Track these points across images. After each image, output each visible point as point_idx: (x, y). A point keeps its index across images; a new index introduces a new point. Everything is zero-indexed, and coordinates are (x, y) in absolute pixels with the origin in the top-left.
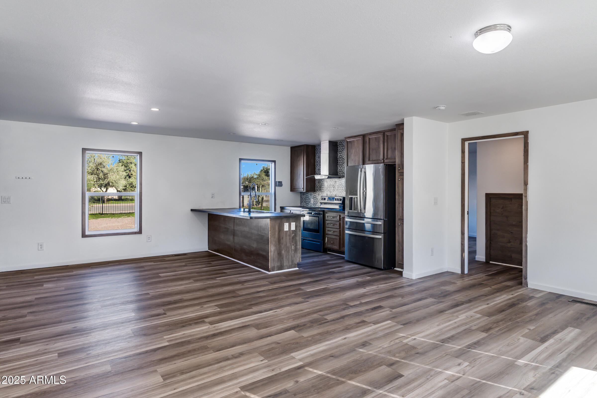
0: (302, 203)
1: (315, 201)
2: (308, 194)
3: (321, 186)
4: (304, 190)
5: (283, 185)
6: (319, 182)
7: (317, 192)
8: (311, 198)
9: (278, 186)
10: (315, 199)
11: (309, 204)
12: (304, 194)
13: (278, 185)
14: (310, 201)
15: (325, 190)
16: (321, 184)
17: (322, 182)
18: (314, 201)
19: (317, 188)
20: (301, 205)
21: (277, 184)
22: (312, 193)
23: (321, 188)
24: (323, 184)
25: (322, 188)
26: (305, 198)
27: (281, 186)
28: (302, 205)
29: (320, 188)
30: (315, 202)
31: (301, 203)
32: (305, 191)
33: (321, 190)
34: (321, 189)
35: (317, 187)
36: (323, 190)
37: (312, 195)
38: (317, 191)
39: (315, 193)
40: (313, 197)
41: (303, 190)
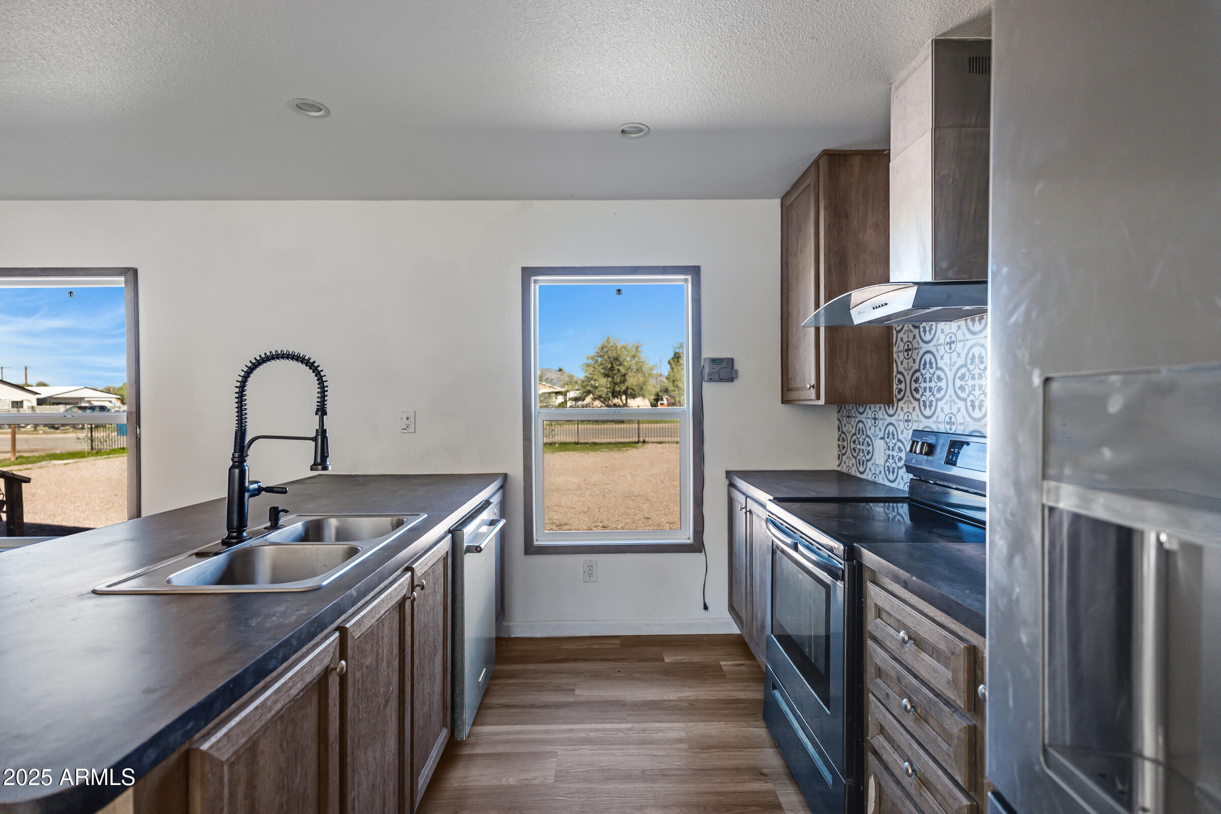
0: (844, 457)
1: (891, 453)
2: (862, 417)
3: (918, 370)
4: (818, 398)
5: (740, 374)
6: (908, 350)
7: (901, 404)
8: (876, 436)
9: (711, 380)
10: (891, 445)
11: (869, 464)
12: (849, 417)
13: (710, 374)
14: (870, 449)
15: (939, 396)
16: (917, 361)
17: (925, 347)
18: (887, 452)
19: (900, 382)
20: (839, 466)
21: (706, 371)
22: (877, 409)
23: (916, 381)
24: (928, 357)
25: (923, 385)
26: (855, 434)
27: (731, 380)
28: (845, 467)
29: (914, 385)
30: (891, 461)
31: (839, 458)
32: (822, 402)
33: (917, 396)
34: (917, 390)
35: (899, 376)
36: (928, 394)
37: (881, 422)
38: (899, 400)
39: (891, 412)
40: (881, 435)
41: (813, 396)
